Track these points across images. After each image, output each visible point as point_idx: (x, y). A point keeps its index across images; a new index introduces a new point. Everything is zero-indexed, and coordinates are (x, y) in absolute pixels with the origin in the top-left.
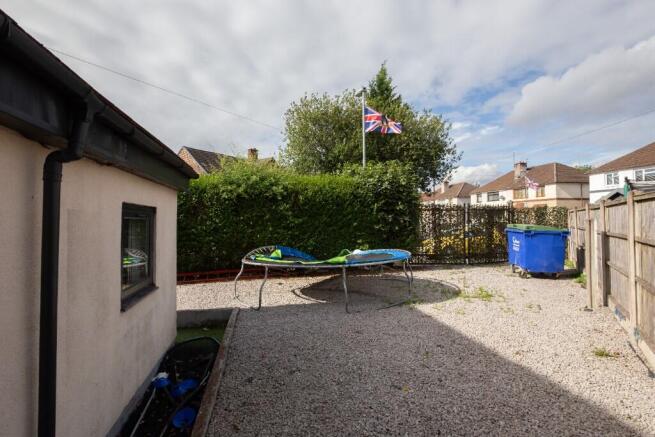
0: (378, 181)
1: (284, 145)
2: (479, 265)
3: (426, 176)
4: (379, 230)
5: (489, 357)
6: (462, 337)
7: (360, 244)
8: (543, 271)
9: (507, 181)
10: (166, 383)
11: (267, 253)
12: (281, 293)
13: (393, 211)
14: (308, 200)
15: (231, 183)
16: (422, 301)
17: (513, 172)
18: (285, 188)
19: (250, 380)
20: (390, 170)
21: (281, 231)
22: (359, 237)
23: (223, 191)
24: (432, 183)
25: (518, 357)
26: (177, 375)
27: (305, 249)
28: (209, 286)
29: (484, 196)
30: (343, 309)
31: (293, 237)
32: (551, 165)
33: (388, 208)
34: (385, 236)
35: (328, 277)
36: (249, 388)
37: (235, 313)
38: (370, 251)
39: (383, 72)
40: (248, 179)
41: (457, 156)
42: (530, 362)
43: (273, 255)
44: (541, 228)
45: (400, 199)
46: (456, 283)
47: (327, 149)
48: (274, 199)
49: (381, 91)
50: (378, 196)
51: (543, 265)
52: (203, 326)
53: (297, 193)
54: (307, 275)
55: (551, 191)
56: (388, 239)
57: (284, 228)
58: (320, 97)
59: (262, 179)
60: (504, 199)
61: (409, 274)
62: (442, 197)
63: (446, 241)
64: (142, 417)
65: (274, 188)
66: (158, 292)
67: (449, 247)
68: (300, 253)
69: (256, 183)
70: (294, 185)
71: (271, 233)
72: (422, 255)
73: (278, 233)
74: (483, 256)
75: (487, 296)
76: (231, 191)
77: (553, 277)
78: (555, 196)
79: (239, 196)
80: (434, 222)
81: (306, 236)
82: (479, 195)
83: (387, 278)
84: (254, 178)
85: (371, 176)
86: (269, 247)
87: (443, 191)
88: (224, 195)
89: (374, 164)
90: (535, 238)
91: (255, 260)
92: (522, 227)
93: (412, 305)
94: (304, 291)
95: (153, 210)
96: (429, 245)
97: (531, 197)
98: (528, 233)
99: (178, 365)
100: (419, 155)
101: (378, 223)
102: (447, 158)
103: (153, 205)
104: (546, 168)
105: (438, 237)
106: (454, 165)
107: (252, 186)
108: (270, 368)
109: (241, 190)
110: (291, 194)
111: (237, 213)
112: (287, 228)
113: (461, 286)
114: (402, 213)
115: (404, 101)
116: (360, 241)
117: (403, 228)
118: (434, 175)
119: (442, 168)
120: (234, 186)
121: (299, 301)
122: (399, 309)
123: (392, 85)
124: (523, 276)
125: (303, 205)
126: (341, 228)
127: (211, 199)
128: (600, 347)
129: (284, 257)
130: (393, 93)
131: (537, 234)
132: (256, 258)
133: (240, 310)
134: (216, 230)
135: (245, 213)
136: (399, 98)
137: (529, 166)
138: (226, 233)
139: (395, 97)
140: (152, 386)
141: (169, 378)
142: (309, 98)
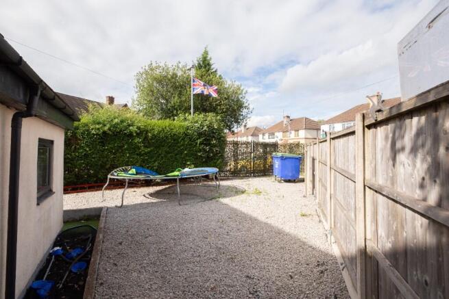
0: (201, 125)
1: (136, 96)
2: (258, 176)
3: (231, 122)
4: (201, 156)
5: (254, 221)
6: (241, 212)
7: (189, 165)
8: (289, 178)
9: (279, 127)
10: (61, 252)
11: (126, 171)
12: (136, 196)
13: (209, 144)
14: (154, 136)
15: (99, 123)
16: (224, 197)
17: (283, 121)
18: (139, 128)
19: (121, 244)
20: (209, 119)
21: (136, 156)
22: (188, 161)
23: (92, 129)
24: (236, 127)
25: (267, 220)
26: (68, 248)
27: (152, 169)
28: (81, 195)
29: (267, 135)
30: (177, 203)
31: (143, 161)
32: (302, 118)
33: (207, 142)
34: (204, 160)
35: (167, 186)
36: (120, 247)
37: (104, 210)
38: (195, 169)
39: (206, 53)
40: (112, 121)
41: (250, 110)
42: (272, 222)
43: (130, 172)
44: (291, 155)
45: (214, 137)
46: (244, 186)
47: (167, 100)
48: (130, 135)
49: (205, 66)
50: (200, 135)
51: (289, 175)
52: (80, 220)
53: (147, 132)
54: (153, 186)
55: (302, 133)
56: (206, 162)
57: (137, 154)
58: (162, 64)
59: (122, 121)
60: (277, 137)
61: (218, 183)
62: (243, 135)
63: (241, 163)
64: (48, 271)
65: (131, 128)
66: (54, 196)
67: (243, 166)
68: (148, 171)
69: (117, 124)
70: (145, 126)
71: (128, 158)
72: (227, 171)
73: (133, 158)
74: (261, 171)
75: (258, 193)
76: (98, 129)
77: (294, 181)
78: (304, 137)
79: (104, 132)
80: (234, 152)
81: (153, 160)
82: (263, 134)
83: (205, 186)
84: (116, 120)
85: (197, 122)
86: (127, 167)
87: (243, 132)
88: (93, 132)
89: (198, 115)
90: (286, 161)
91: (117, 175)
92: (279, 154)
93: (218, 199)
94: (151, 195)
95: (52, 142)
96: (231, 165)
97: (292, 138)
98: (282, 158)
99: (67, 243)
100: (227, 109)
101: (200, 151)
102: (244, 112)
103: (52, 139)
104: (300, 120)
105: (236, 161)
106: (249, 116)
107: (115, 126)
108: (132, 236)
109: (106, 128)
110: (142, 132)
111: (103, 144)
112: (139, 154)
113: (246, 189)
114: (215, 146)
115: (219, 73)
116: (189, 163)
117: (216, 154)
118: (237, 122)
119: (241, 117)
120: (101, 126)
121: (148, 201)
122: (210, 201)
123: (211, 62)
124: (280, 182)
125: (151, 139)
126: (176, 155)
127: (83, 133)
128: (303, 212)
129: (137, 174)
130: (212, 67)
131: (286, 158)
132: (118, 174)
133: (108, 208)
134: (86, 156)
135: (109, 144)
136: (216, 71)
137: (291, 118)
138: (94, 158)
139: (214, 70)
140: (50, 255)
141: (62, 249)
142: (154, 65)
